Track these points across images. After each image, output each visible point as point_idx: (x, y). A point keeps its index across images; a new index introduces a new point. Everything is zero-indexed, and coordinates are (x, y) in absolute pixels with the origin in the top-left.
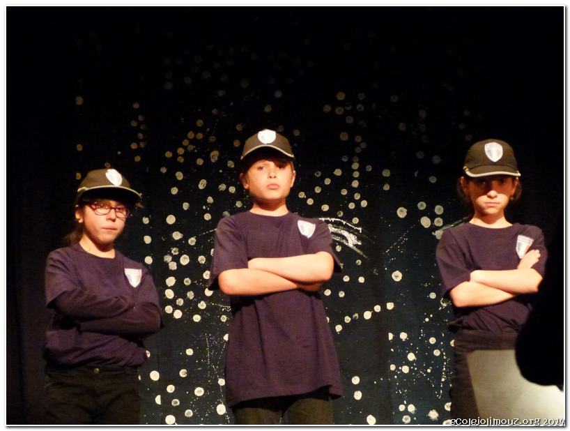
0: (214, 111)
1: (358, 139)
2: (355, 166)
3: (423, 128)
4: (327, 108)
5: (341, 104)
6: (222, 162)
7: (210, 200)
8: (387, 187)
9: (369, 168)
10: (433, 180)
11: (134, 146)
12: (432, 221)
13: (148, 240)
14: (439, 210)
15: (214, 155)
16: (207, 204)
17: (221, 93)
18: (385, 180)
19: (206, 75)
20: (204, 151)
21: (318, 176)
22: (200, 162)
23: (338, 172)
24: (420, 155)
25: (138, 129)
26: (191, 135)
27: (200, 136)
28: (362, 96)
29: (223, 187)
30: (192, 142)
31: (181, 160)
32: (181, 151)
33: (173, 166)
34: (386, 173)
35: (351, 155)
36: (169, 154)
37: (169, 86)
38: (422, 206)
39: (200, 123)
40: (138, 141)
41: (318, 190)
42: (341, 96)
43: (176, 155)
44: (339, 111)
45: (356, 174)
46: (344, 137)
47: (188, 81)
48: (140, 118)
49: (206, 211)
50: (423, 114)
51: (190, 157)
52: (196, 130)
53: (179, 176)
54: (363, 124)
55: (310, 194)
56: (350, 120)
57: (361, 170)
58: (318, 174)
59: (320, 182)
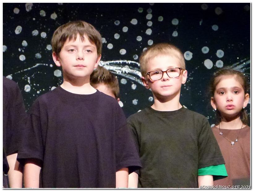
2: (149, 16)
7: (25, 43)
8: (175, 34)
9: (161, 19)
10: (215, 28)
12: (214, 63)
14: (220, 53)
15: (29, 6)
16: (22, 47)
18: (174, 28)
21: (117, 24)
23: (134, 22)
24: (204, 7)
29: (35, 33)
34: (175, 22)
38: (205, 50)
41: (117, 36)
45: (150, 24)
49: (21, 53)
55: (110, 39)
57: (154, 20)
58: (117, 23)
59: (119, 30)
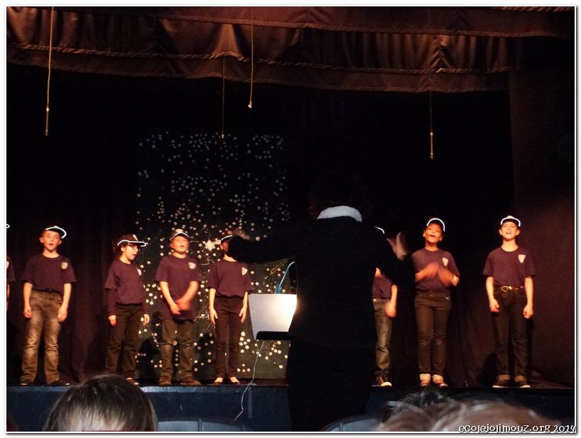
0: (189, 200)
1: (242, 211)
2: (241, 221)
3: (267, 209)
4: (231, 200)
5: (237, 199)
6: (191, 218)
8: (252, 229)
9: (246, 222)
10: (269, 227)
11: (158, 213)
13: (162, 247)
15: (189, 216)
17: (192, 194)
18: (252, 227)
19: (187, 187)
20: (185, 214)
22: (183, 218)
23: (234, 223)
24: (265, 218)
25: (160, 207)
26: (180, 209)
27: (184, 209)
28: (244, 196)
29: (191, 228)
30: (181, 211)
31: (176, 218)
32: (176, 214)
33: (173, 220)
34: (253, 224)
35: (239, 218)
36: (172, 216)
37: (173, 191)
39: (184, 204)
40: (160, 211)
42: (236, 196)
43: (174, 216)
44: (235, 201)
45: (241, 224)
46: (237, 211)
47: (180, 189)
48: (162, 203)
50: (267, 204)
51: (180, 217)
52: (182, 207)
53: (175, 223)
54: (244, 206)
56: (239, 205)
57: (243, 223)
58: (227, 224)
59: (227, 227)
